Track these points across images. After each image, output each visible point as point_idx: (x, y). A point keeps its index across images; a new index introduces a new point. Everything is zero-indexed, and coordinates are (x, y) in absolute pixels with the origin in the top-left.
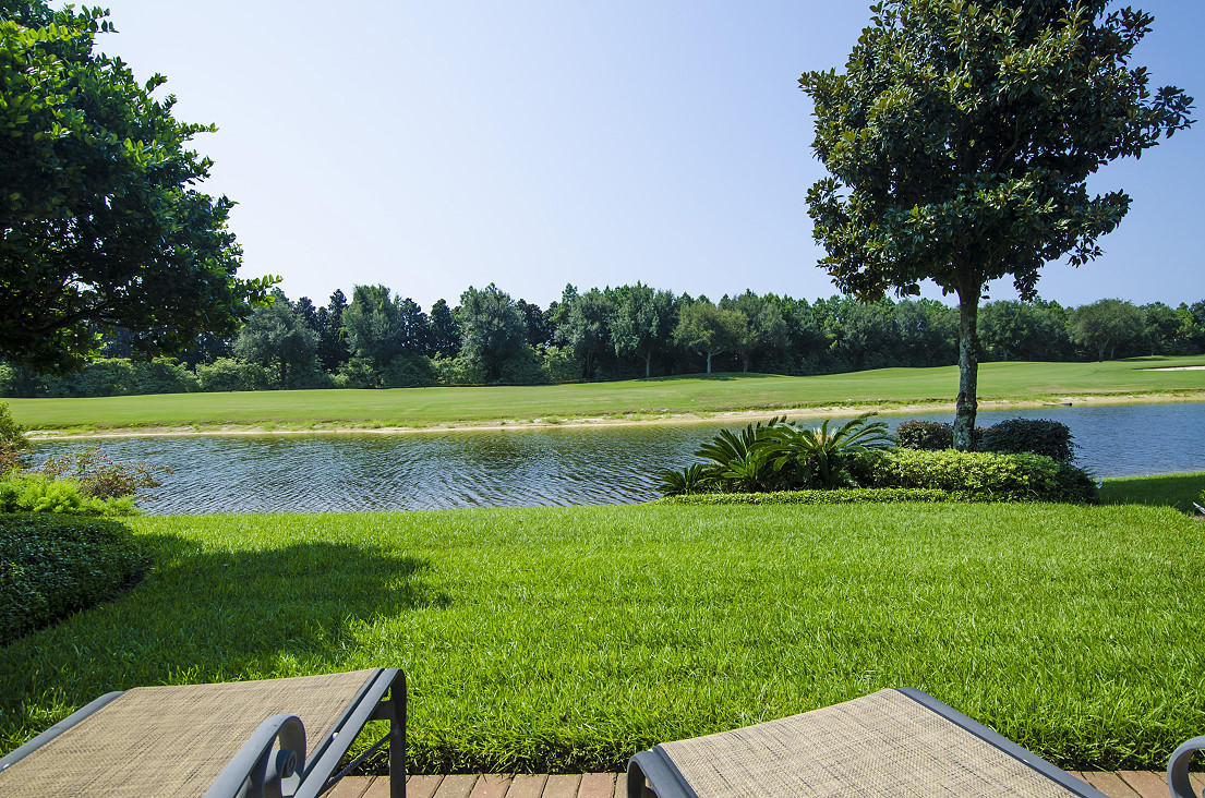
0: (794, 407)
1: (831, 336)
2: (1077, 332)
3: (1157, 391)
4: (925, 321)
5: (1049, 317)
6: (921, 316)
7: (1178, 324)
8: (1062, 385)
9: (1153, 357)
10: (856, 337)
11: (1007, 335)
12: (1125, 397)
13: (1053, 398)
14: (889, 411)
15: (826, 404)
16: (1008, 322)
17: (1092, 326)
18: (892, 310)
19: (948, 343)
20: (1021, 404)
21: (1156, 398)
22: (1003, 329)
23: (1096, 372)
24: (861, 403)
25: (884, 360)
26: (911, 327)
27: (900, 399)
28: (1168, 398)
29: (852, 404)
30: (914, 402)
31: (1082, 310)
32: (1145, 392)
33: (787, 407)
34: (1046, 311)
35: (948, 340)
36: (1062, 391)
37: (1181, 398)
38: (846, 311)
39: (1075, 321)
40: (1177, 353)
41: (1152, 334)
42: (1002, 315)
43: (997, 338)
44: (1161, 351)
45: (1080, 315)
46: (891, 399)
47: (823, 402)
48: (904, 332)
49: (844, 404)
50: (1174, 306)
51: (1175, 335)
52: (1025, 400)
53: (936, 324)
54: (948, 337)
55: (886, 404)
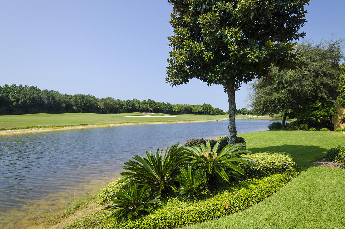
0: (12, 129)
1: (13, 100)
2: (102, 105)
3: (131, 122)
4: (53, 98)
5: (93, 101)
6: (52, 96)
7: (124, 105)
8: (109, 120)
10: (25, 101)
11: (83, 104)
12: (125, 124)
13: (108, 124)
14: (57, 130)
15: (28, 128)
16: (83, 101)
17: (105, 104)
18: (40, 93)
19: (62, 106)
21: (132, 124)
22: (81, 103)
24: (44, 127)
26: (48, 99)
27: (60, 125)
28: (134, 124)
29: (40, 127)
30: (66, 126)
31: (103, 99)
32: (129, 122)
33: (9, 129)
34: (92, 99)
36: (110, 122)
37: (137, 124)
38: (20, 91)
39: (101, 102)
41: (119, 107)
42: (81, 99)
43: (79, 105)
45: (102, 101)
46: (56, 125)
47: (26, 126)
48: (46, 101)
49: (37, 127)
50: (123, 101)
51: (123, 108)
52: (101, 125)
53: (57, 99)
54: (63, 104)
55: (55, 127)
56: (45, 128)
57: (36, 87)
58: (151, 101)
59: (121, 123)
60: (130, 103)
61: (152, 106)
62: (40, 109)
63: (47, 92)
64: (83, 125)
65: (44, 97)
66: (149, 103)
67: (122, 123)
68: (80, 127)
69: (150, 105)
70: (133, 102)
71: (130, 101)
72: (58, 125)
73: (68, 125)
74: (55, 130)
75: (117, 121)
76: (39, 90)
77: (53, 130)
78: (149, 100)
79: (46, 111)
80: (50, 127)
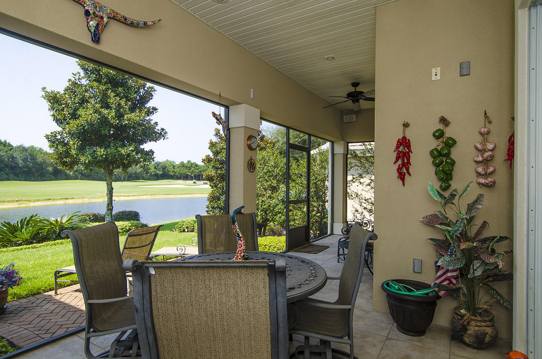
3: (146, 195)
4: (33, 158)
6: (31, 154)
7: (150, 169)
9: (141, 180)
14: (23, 205)
18: (11, 149)
19: (48, 170)
20: (93, 200)
21: (145, 197)
23: (122, 187)
25: (6, 176)
26: (25, 160)
27: (29, 199)
28: (149, 197)
30: (38, 201)
32: (141, 195)
35: (48, 168)
37: (153, 197)
40: (149, 180)
41: (141, 172)
44: (144, 178)
46: (24, 199)
48: (20, 162)
51: (148, 173)
52: (95, 198)
53: (40, 160)
54: (48, 167)
55: (21, 202)
56: (5, 204)
57: (5, 140)
58: (192, 164)
59: (128, 196)
60: (160, 165)
61: (192, 171)
62: (12, 175)
63: (23, 149)
64: (67, 199)
65: (18, 156)
66: (188, 166)
67: (130, 196)
68: (62, 202)
69: (190, 168)
70: (164, 164)
71: (160, 163)
72: (26, 199)
73: (42, 199)
74: (20, 206)
75: (123, 193)
76: (10, 145)
77: (17, 206)
78: (189, 162)
79: (20, 177)
80: (14, 201)
